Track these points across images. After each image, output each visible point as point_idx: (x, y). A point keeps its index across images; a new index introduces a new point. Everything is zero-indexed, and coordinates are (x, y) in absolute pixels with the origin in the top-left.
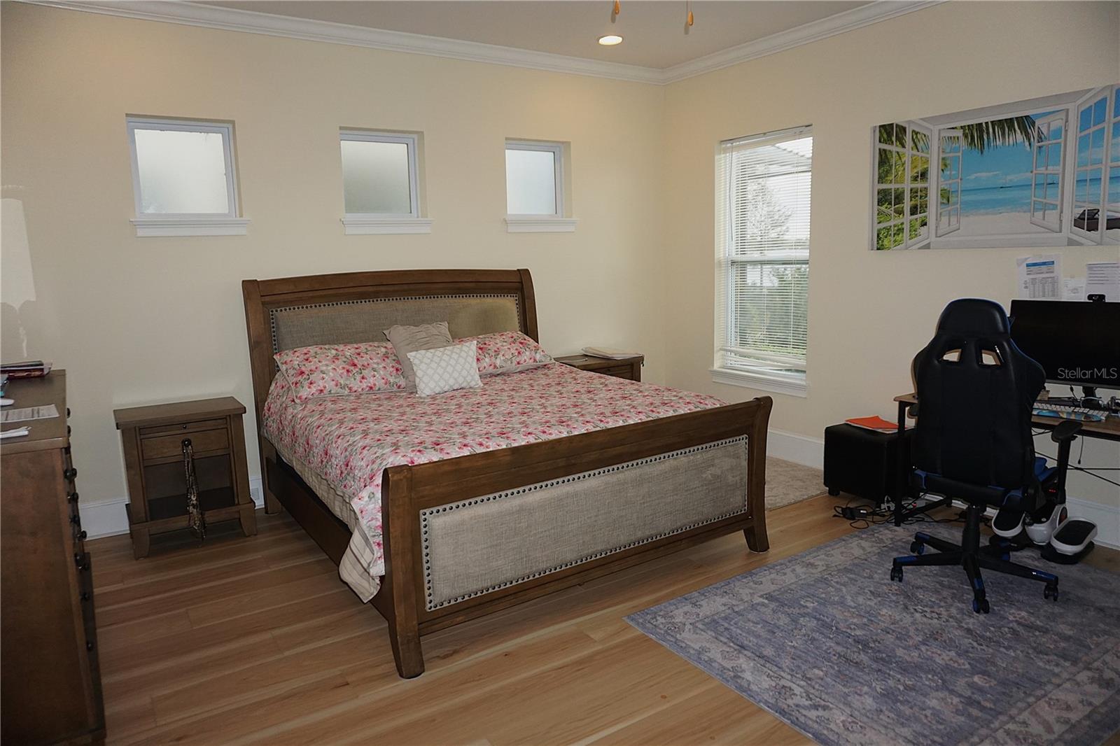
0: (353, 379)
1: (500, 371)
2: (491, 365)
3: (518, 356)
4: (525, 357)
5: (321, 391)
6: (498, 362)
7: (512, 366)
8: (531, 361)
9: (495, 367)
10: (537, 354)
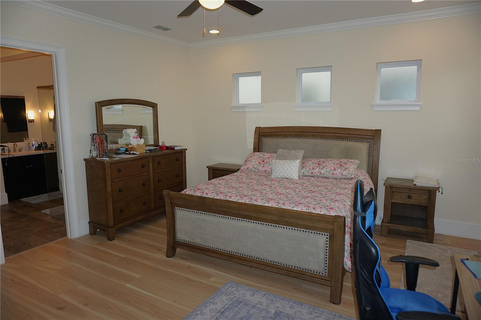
0: (259, 166)
1: (323, 176)
2: (319, 172)
3: (333, 171)
4: (337, 172)
5: (248, 168)
6: (322, 172)
7: (330, 175)
8: (340, 174)
9: (321, 173)
10: (344, 172)
